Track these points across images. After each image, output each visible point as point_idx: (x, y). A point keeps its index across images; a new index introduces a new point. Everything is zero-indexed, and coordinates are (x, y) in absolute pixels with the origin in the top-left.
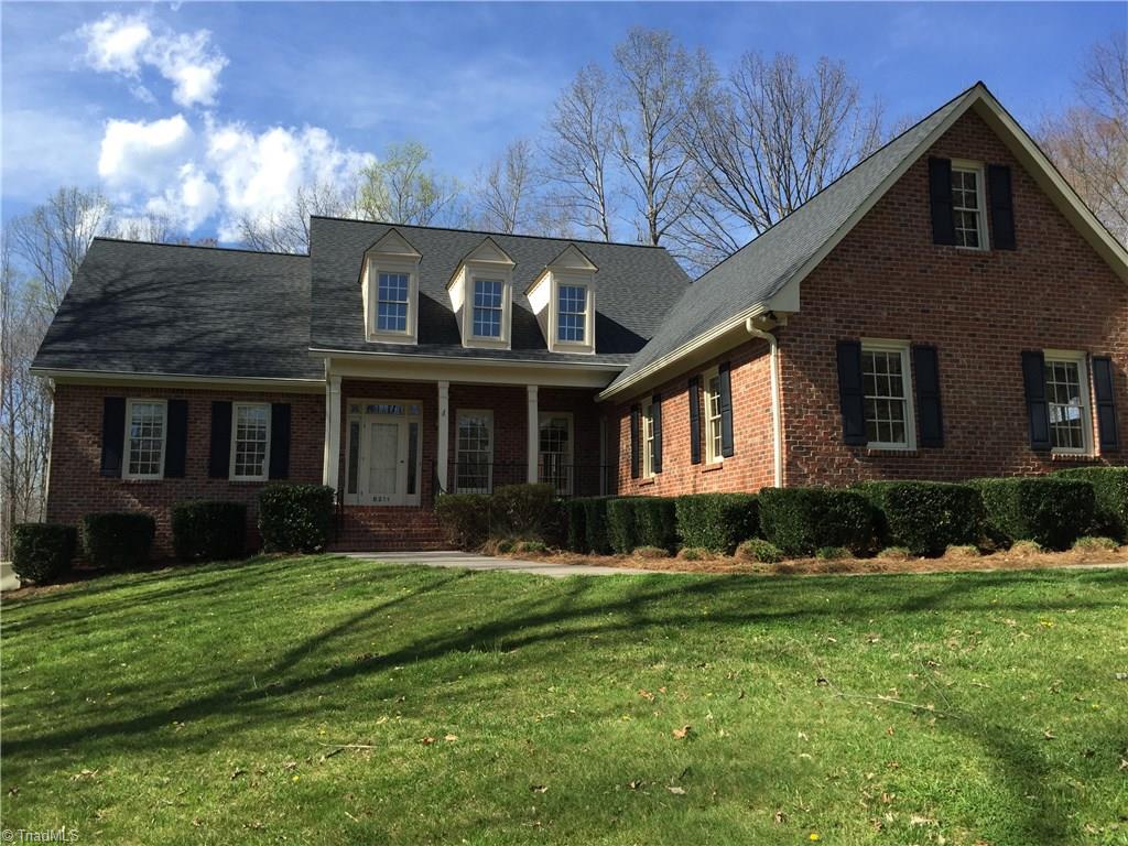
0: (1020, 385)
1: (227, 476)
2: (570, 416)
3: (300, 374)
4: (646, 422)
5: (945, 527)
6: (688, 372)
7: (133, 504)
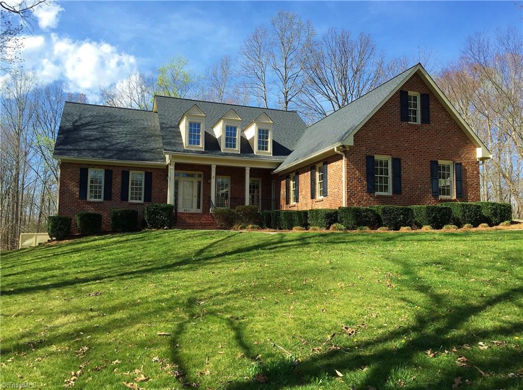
0: (429, 172)
1: (128, 201)
2: (260, 180)
3: (156, 160)
4: (292, 183)
5: (401, 220)
6: (311, 164)
7: (91, 210)
